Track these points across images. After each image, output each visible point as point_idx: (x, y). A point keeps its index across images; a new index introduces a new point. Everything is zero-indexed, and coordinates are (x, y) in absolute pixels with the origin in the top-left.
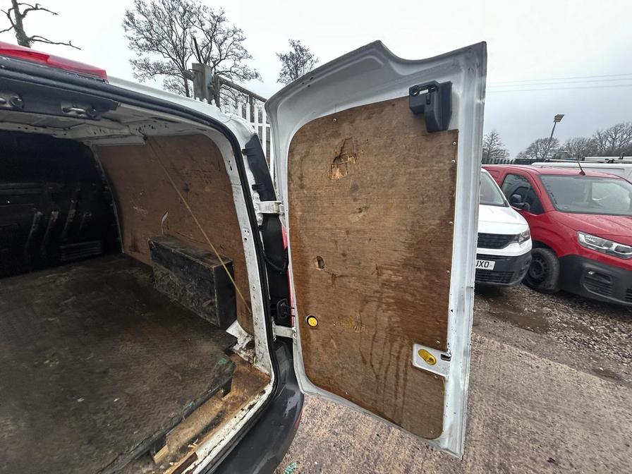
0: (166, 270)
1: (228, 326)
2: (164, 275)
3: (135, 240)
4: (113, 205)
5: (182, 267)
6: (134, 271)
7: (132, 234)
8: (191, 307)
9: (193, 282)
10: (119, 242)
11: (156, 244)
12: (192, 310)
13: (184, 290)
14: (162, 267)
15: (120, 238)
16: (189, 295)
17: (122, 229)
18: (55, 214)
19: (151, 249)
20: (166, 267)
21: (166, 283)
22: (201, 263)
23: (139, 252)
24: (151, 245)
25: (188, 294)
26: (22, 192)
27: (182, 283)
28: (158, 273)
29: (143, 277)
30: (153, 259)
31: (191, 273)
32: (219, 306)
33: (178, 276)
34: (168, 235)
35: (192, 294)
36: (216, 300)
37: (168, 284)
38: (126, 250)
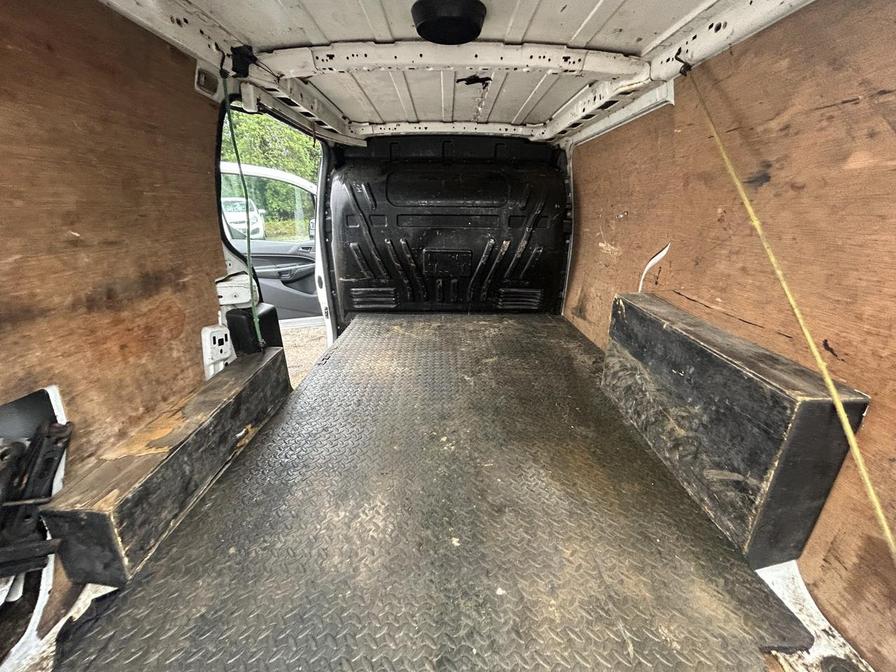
0: (631, 361)
1: (766, 562)
2: (624, 368)
3: (584, 299)
4: (570, 242)
5: (677, 366)
6: (571, 346)
7: (582, 290)
8: (670, 457)
9: (697, 409)
10: (561, 299)
11: (629, 307)
12: (668, 463)
13: (662, 415)
14: (626, 352)
15: (564, 294)
16: (673, 430)
17: (571, 280)
18: (506, 244)
19: (615, 315)
20: (634, 355)
21: (623, 384)
22: (748, 373)
23: (584, 318)
24: (616, 307)
25: (669, 427)
26: (483, 211)
27: (665, 399)
28: (614, 362)
29: (583, 360)
30: (612, 334)
31: (696, 387)
32: (767, 506)
33: (656, 381)
34: (653, 295)
35: (682, 432)
36: (766, 486)
37: (629, 388)
38: (567, 312)
